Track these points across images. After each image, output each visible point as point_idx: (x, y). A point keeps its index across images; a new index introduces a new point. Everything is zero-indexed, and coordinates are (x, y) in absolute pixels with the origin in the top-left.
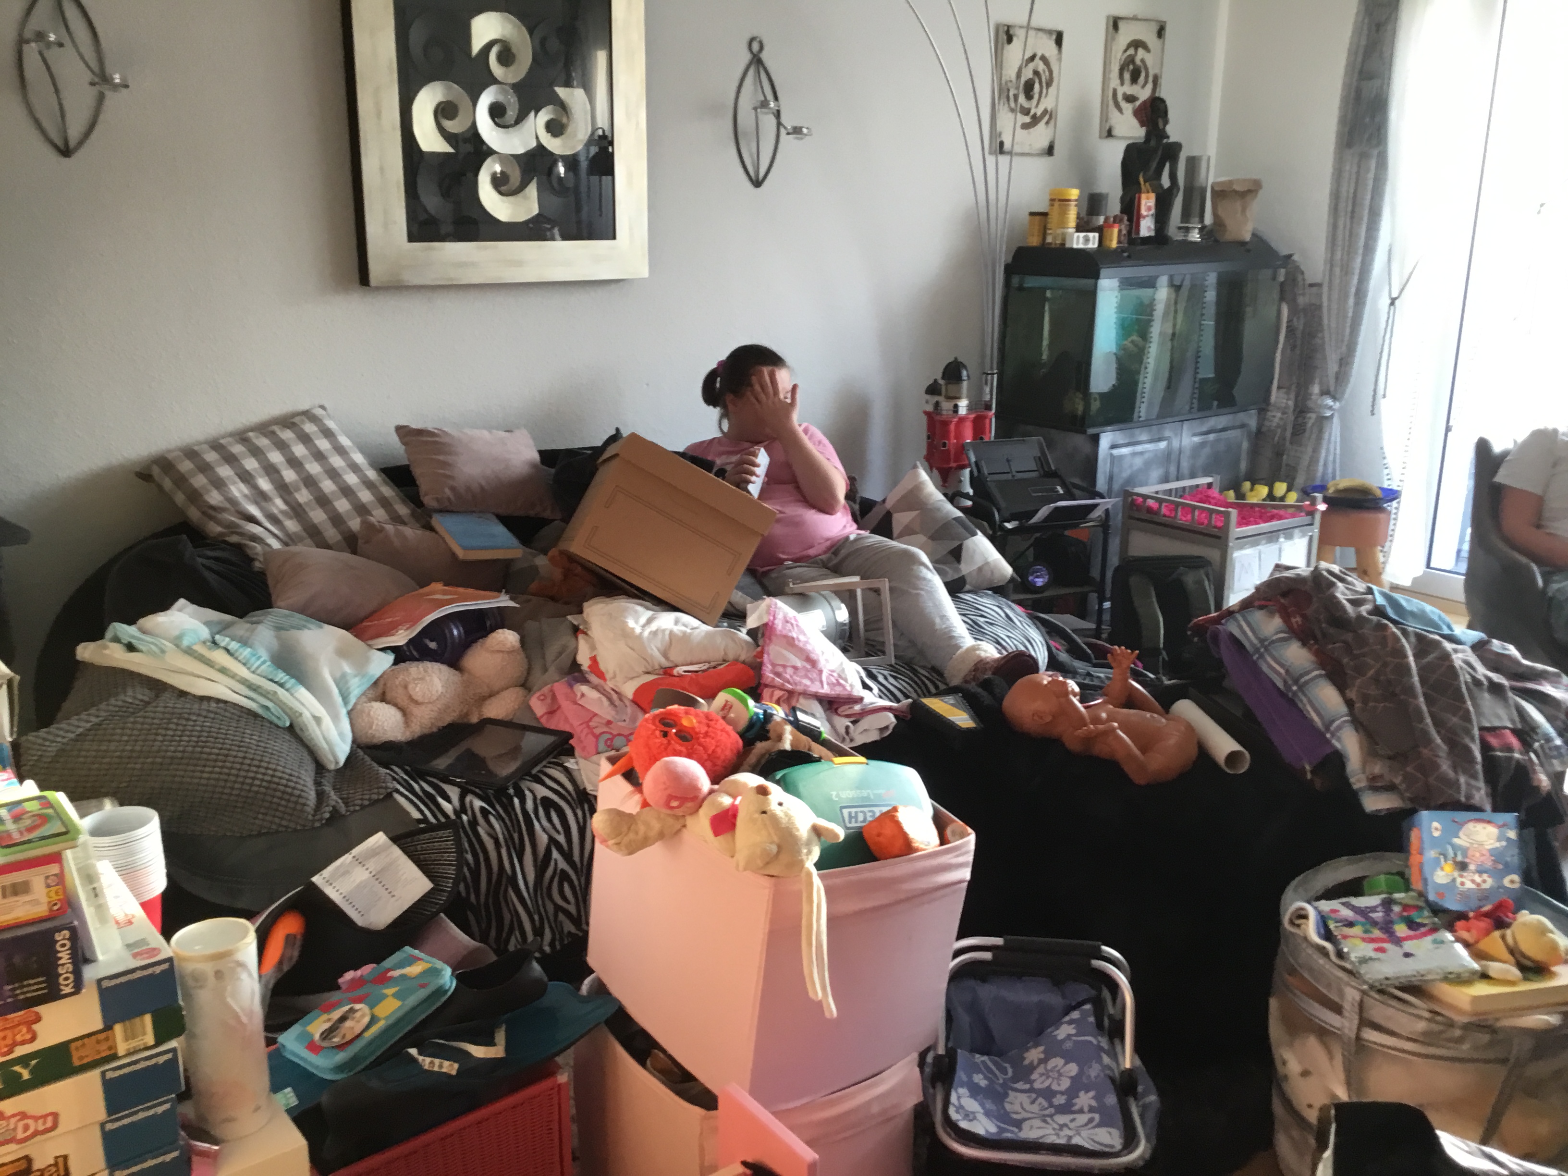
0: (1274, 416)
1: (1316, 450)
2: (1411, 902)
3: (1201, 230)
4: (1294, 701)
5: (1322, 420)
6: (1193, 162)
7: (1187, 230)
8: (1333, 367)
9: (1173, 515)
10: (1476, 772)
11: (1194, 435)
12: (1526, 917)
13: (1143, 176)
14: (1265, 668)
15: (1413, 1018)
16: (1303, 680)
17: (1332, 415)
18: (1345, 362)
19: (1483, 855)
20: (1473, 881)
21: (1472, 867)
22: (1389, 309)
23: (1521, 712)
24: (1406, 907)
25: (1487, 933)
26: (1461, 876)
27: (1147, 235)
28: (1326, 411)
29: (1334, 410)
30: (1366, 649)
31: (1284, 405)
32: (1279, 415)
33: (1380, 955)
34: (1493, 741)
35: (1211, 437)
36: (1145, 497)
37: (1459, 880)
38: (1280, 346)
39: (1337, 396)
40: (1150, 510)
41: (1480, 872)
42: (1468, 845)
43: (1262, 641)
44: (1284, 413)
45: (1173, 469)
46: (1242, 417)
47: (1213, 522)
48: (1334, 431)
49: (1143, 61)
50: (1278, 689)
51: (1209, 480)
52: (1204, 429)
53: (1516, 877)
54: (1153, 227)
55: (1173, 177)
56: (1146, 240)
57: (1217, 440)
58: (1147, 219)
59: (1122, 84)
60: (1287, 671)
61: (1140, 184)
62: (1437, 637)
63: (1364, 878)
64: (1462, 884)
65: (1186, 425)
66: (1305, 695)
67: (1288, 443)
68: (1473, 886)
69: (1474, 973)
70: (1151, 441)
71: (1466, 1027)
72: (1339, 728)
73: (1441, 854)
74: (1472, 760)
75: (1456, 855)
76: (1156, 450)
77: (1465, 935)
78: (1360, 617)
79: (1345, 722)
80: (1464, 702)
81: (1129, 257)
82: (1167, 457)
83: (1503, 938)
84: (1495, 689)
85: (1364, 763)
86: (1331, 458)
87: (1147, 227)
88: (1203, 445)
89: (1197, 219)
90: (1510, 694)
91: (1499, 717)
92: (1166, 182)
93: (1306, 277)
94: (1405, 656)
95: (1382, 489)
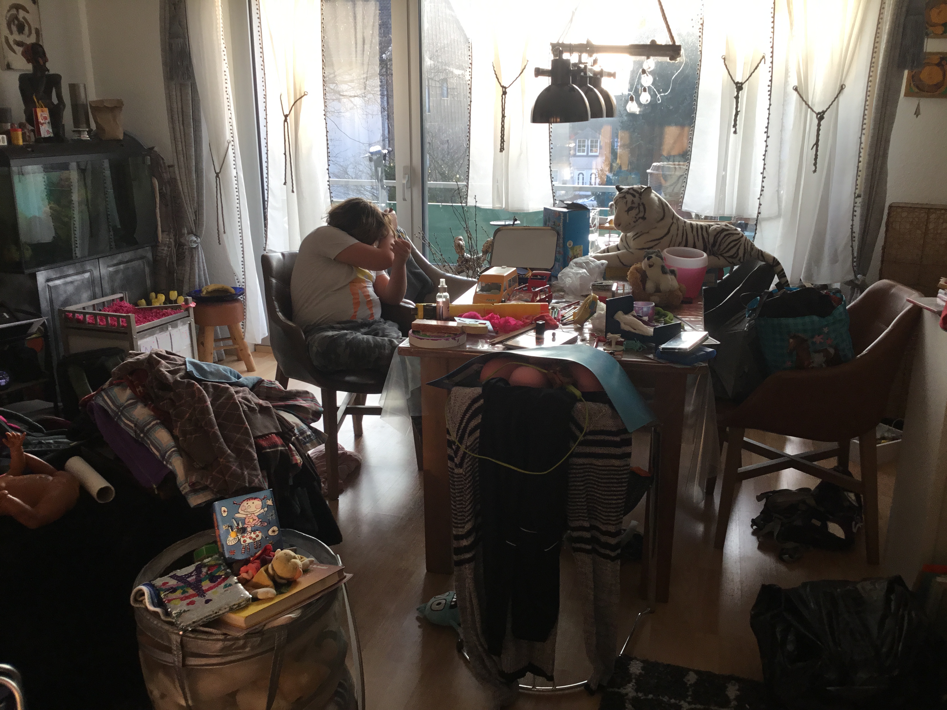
0: (163, 250)
1: (192, 269)
2: (213, 563)
3: (89, 133)
4: (143, 444)
5: (192, 250)
6: (73, 88)
7: (79, 132)
8: (191, 217)
9: (94, 322)
10: (255, 465)
11: (109, 266)
12: (279, 553)
13: (36, 96)
14: (122, 425)
15: (214, 642)
16: (146, 429)
17: (198, 246)
18: (198, 213)
19: (254, 520)
20: (251, 538)
21: (249, 529)
22: (216, 179)
23: (282, 421)
24: (210, 567)
25: (258, 570)
26: (243, 537)
27: (47, 136)
28: (193, 244)
29: (197, 243)
30: (183, 401)
31: (167, 242)
32: (166, 248)
33: (191, 607)
34: (264, 443)
35: (122, 266)
36: (74, 312)
37: (242, 540)
38: (158, 205)
39: (198, 234)
40: (78, 321)
41: (254, 531)
42: (245, 516)
43: (118, 407)
44: (169, 247)
45: (98, 290)
46: (140, 252)
47: (121, 323)
48: (201, 254)
49: (24, 18)
50: (133, 437)
51: (121, 295)
52: (115, 262)
53: (275, 528)
54: (51, 130)
55: (59, 96)
56: (47, 140)
57: (127, 269)
58: (44, 125)
59: (11, 33)
60: (136, 425)
61: (35, 102)
62: (228, 386)
63: (194, 551)
64: (245, 541)
65: (101, 260)
66: (149, 439)
67: (175, 266)
68: (251, 541)
69: (248, 600)
70: (77, 274)
71: (246, 636)
72: (170, 456)
73: (229, 527)
74: (252, 459)
75: (238, 524)
76: (83, 280)
77: (244, 575)
78: (176, 381)
79: (174, 451)
80: (245, 423)
81: (33, 151)
82: (92, 282)
83: (267, 571)
84: (264, 410)
85: (187, 475)
86: (202, 273)
87: (46, 130)
88: (116, 272)
89: (85, 125)
90: (274, 410)
91: (266, 427)
92: (55, 101)
93: (165, 161)
94: (205, 402)
95: (235, 288)
